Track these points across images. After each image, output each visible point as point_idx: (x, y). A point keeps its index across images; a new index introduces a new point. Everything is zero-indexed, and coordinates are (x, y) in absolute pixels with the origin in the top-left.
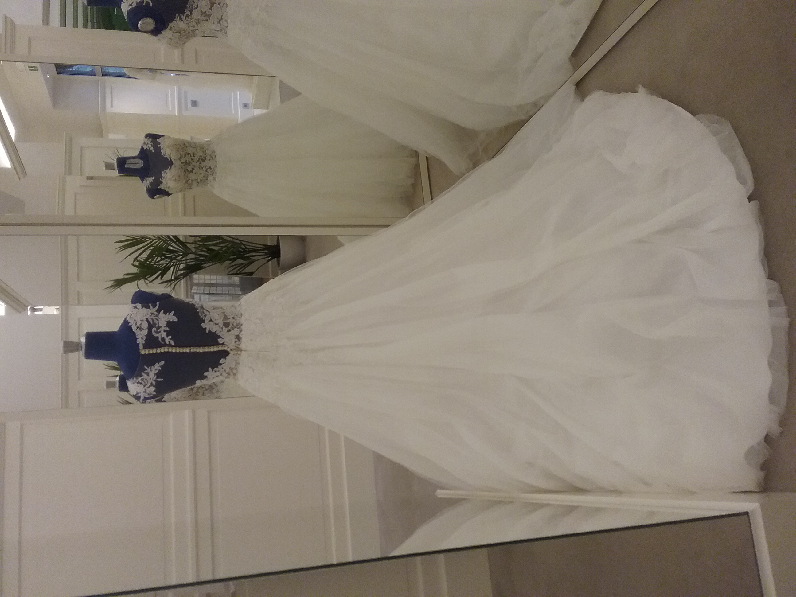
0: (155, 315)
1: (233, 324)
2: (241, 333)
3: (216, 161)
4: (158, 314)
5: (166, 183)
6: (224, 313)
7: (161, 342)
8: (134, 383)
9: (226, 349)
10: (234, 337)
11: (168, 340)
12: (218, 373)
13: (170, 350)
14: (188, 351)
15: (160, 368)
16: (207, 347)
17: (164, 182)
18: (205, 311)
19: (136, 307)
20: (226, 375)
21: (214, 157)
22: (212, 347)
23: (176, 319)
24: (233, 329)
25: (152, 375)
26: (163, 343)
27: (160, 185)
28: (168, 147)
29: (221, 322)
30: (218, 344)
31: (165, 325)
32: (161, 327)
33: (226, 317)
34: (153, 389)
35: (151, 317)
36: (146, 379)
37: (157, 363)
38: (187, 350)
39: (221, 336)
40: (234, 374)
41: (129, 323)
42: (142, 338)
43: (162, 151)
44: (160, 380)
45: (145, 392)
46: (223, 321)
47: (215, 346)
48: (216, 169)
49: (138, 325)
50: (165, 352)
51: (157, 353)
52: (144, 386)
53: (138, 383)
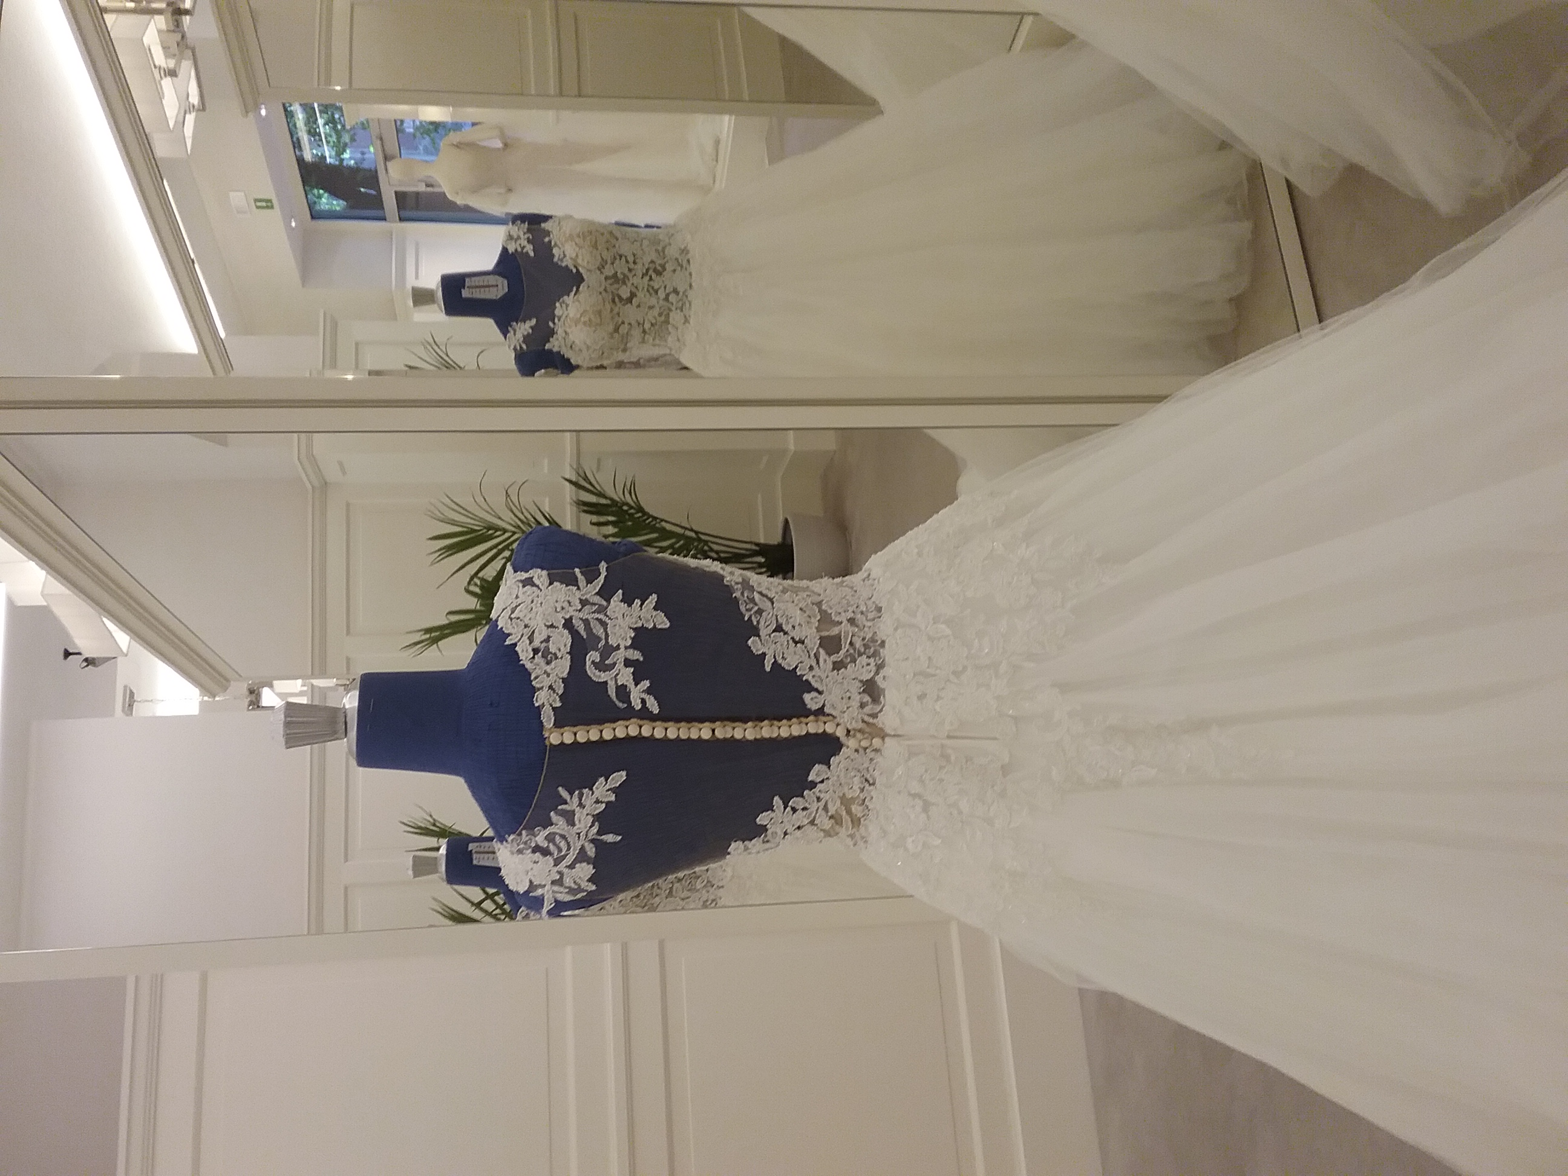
0: (595, 608)
1: (851, 644)
2: (882, 673)
3: (690, 274)
4: (605, 603)
5: (566, 332)
6: (819, 604)
7: (615, 699)
8: (520, 852)
9: (830, 728)
10: (855, 688)
11: (637, 694)
12: (801, 818)
13: (646, 732)
14: (706, 734)
15: (613, 798)
16: (766, 722)
17: (560, 332)
18: (757, 596)
19: (529, 582)
20: (827, 824)
21: (685, 264)
22: (784, 721)
23: (663, 622)
24: (854, 661)
25: (584, 821)
26: (621, 705)
27: (549, 341)
28: (571, 238)
29: (811, 634)
30: (804, 713)
31: (629, 642)
32: (618, 647)
33: (826, 619)
34: (585, 871)
35: (581, 615)
36: (563, 837)
37: (602, 779)
38: (703, 731)
39: (815, 685)
40: (856, 822)
41: (509, 635)
42: (550, 687)
43: (555, 251)
44: (610, 838)
45: (559, 882)
46: (818, 629)
47: (794, 720)
48: (691, 294)
49: (536, 643)
50: (628, 739)
51: (602, 742)
52: (557, 862)
53: (537, 849)
